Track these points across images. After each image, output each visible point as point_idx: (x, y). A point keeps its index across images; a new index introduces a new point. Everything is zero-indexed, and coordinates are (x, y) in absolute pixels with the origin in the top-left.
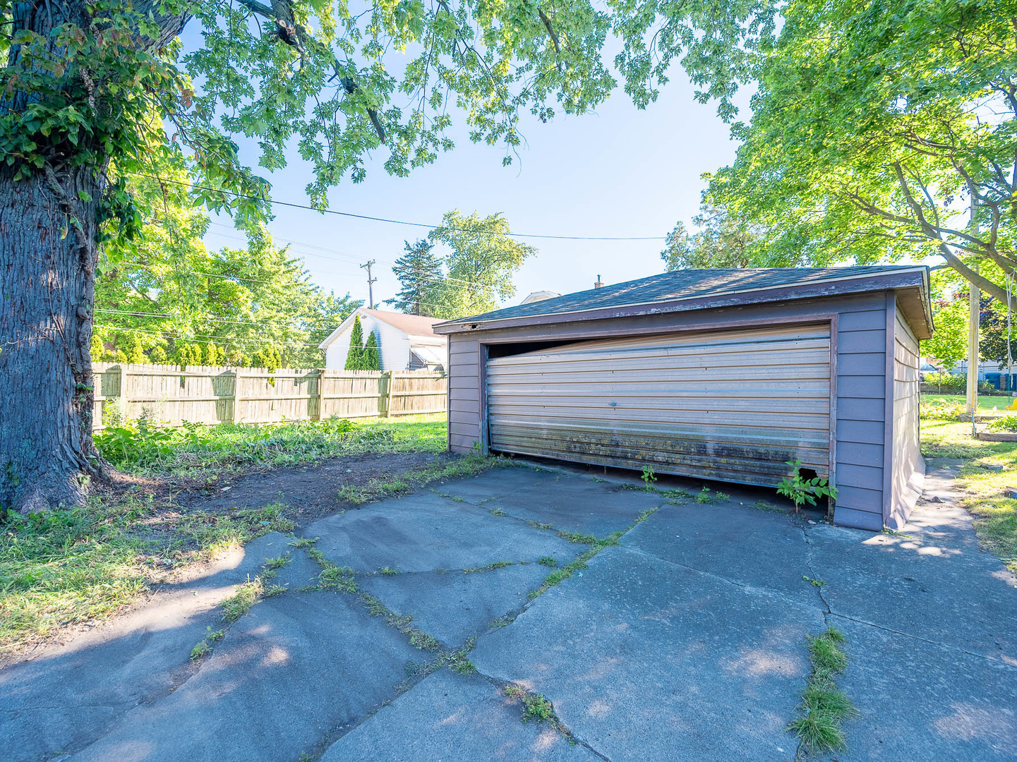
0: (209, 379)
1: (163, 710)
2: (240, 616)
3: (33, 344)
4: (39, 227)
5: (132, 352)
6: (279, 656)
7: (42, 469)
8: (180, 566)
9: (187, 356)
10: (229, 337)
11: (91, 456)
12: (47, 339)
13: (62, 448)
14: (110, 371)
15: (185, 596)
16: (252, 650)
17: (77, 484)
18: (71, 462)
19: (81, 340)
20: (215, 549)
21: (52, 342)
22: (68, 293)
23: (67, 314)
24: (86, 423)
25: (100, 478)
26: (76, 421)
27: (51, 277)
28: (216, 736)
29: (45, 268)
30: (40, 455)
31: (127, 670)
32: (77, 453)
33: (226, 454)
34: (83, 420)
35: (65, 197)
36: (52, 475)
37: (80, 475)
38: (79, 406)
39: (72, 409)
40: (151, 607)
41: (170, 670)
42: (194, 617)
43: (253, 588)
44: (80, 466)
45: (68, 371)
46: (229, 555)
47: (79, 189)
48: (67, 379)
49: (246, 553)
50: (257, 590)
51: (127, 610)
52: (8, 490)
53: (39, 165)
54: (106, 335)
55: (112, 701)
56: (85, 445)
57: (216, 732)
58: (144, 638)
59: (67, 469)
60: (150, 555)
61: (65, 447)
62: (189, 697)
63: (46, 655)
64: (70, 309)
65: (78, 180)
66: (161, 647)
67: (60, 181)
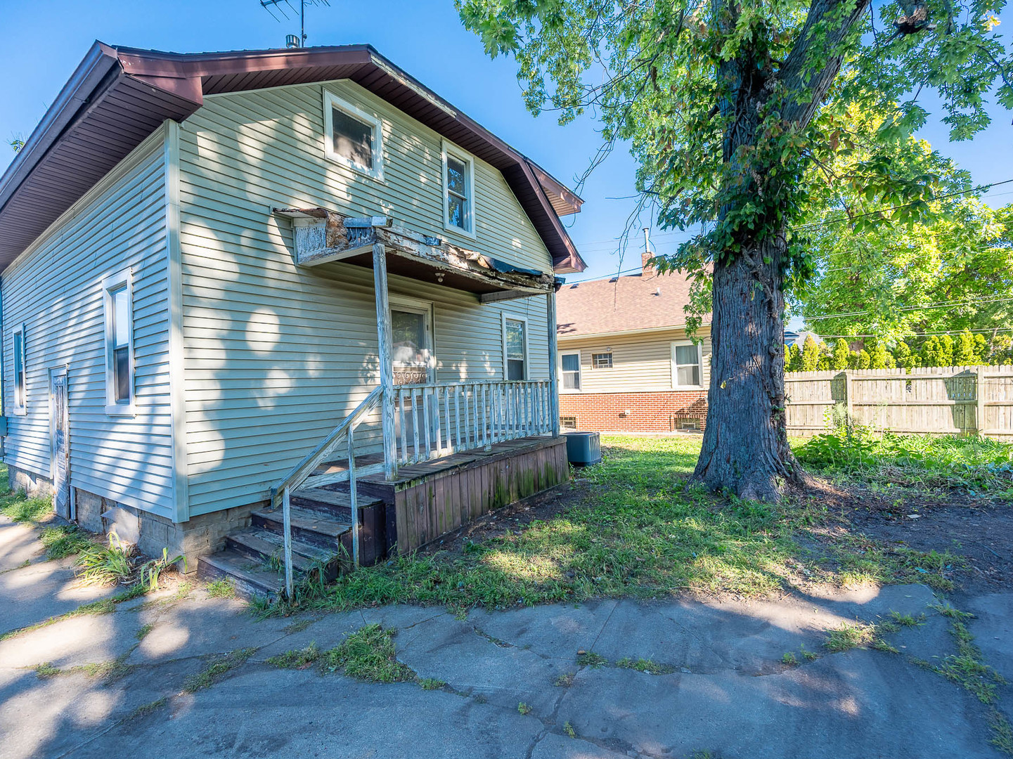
0: (940, 382)
1: (745, 682)
2: (839, 651)
3: (743, 378)
4: (741, 294)
5: (873, 350)
6: (850, 707)
7: (752, 468)
8: (814, 581)
9: (935, 349)
10: (997, 318)
11: (787, 463)
12: (750, 374)
13: (765, 455)
14: (837, 378)
15: (807, 608)
16: (829, 687)
17: (776, 485)
18: (771, 467)
19: (773, 372)
20: (848, 579)
21: (754, 375)
22: (762, 337)
23: (762, 354)
24: (781, 436)
25: (794, 480)
26: (774, 435)
27: (751, 328)
28: (764, 728)
29: (747, 323)
30: (751, 458)
31: (742, 642)
32: (775, 459)
33: (934, 474)
34: (779, 433)
35: (755, 267)
36: (758, 474)
37: (778, 478)
38: (776, 423)
39: (770, 425)
40: (780, 604)
41: (765, 659)
42: (804, 630)
43: (863, 633)
44: (778, 470)
45: (766, 397)
46: (862, 589)
47: (765, 256)
48: (766, 403)
49: (880, 594)
50: (866, 636)
51: (763, 599)
52: (736, 480)
53: (737, 251)
54: (855, 335)
55: (724, 655)
56: (782, 454)
57: (766, 726)
58: (764, 625)
59: (768, 471)
60: (799, 561)
61: (767, 454)
62: (763, 686)
63: (711, 604)
64: (764, 349)
65: (763, 249)
66: (769, 639)
67: (751, 255)
